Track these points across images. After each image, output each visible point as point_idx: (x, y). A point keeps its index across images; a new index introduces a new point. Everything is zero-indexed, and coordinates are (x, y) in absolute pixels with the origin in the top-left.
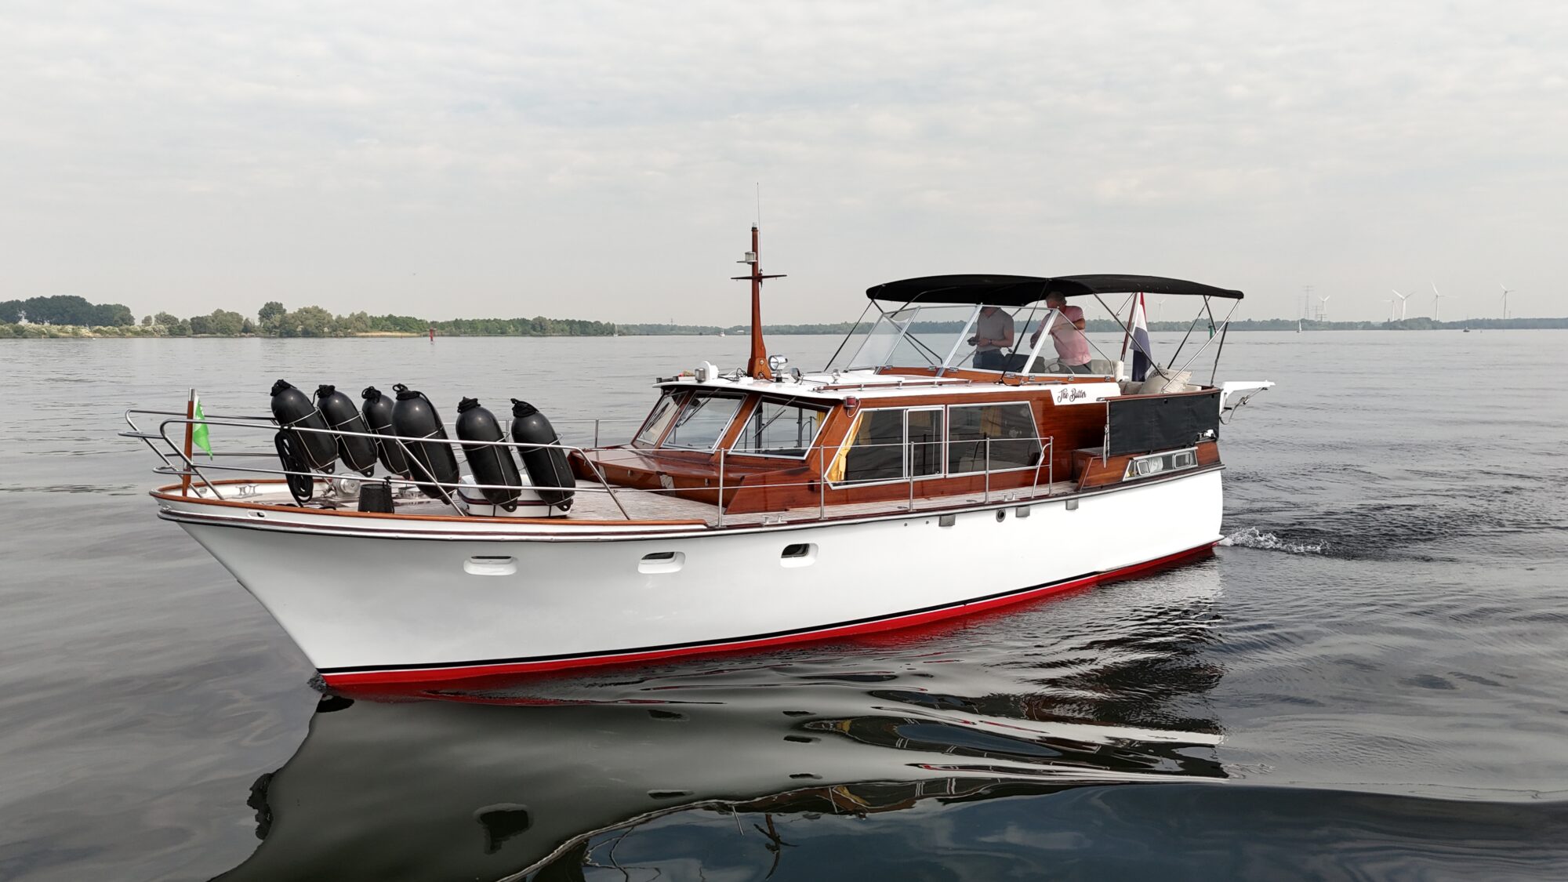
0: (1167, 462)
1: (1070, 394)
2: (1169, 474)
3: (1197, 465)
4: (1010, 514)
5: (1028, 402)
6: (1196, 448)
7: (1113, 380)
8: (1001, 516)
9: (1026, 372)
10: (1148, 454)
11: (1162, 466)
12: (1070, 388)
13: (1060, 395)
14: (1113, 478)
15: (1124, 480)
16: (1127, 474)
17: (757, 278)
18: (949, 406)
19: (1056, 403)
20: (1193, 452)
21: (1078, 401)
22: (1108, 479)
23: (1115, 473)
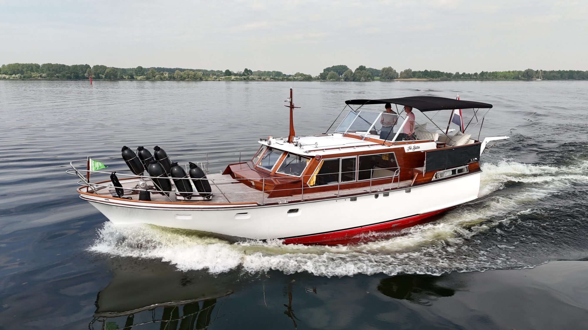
0: (454, 172)
1: (413, 148)
2: (454, 176)
3: (468, 172)
4: (381, 196)
5: (394, 152)
6: (468, 165)
7: (433, 141)
8: (377, 196)
9: (393, 141)
10: (444, 170)
11: (451, 173)
12: (412, 145)
13: (408, 148)
14: (428, 180)
15: (432, 180)
16: (434, 178)
17: (292, 107)
18: (359, 156)
19: (406, 151)
20: (467, 167)
21: (416, 150)
22: (426, 180)
23: (429, 178)
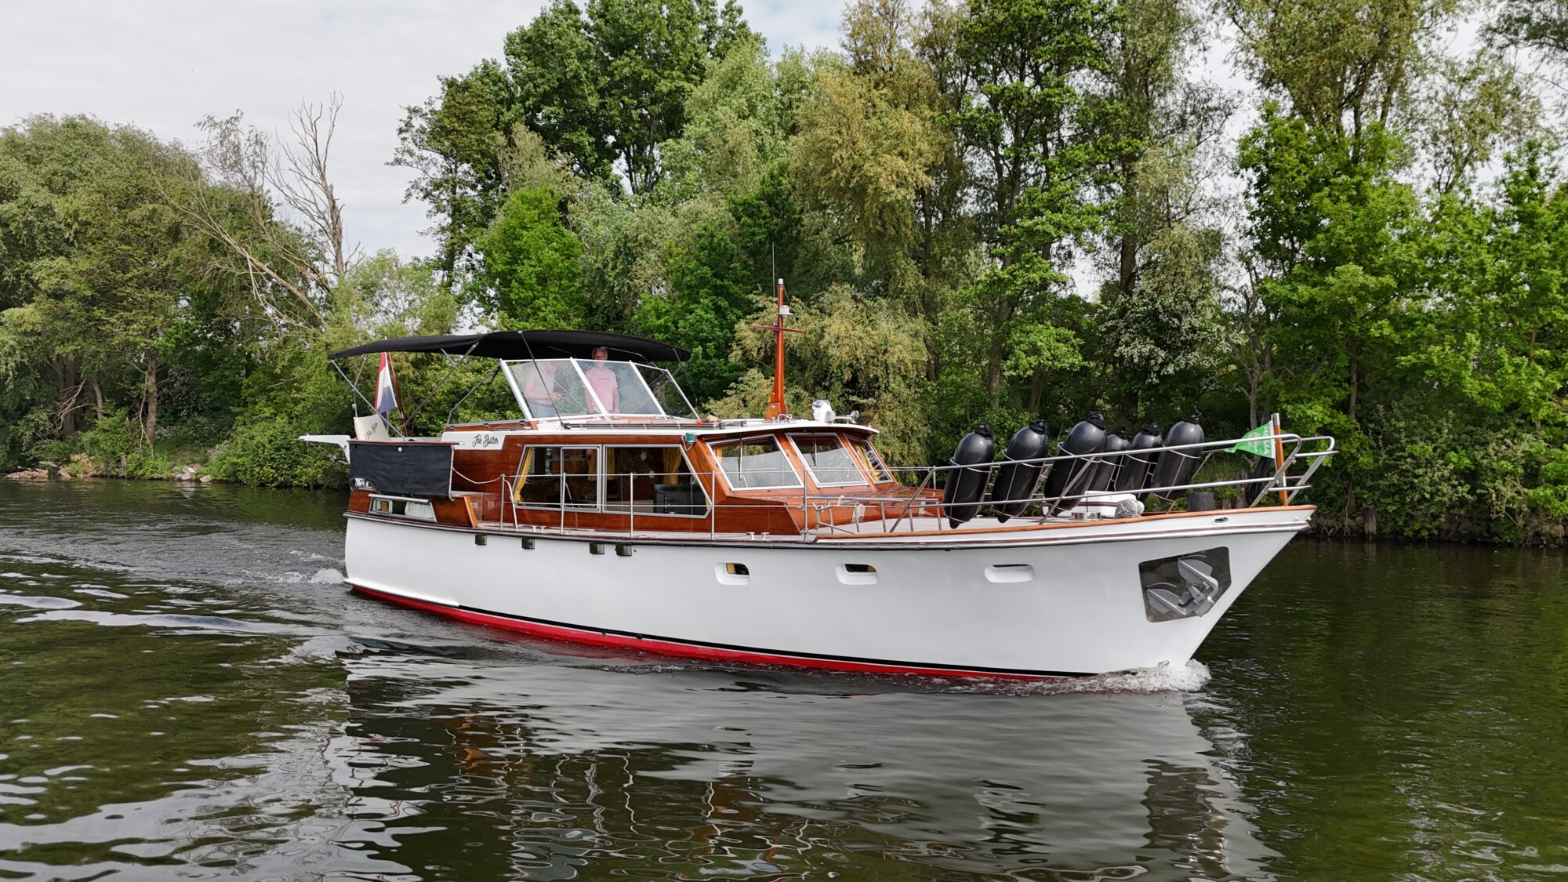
17: (777, 330)
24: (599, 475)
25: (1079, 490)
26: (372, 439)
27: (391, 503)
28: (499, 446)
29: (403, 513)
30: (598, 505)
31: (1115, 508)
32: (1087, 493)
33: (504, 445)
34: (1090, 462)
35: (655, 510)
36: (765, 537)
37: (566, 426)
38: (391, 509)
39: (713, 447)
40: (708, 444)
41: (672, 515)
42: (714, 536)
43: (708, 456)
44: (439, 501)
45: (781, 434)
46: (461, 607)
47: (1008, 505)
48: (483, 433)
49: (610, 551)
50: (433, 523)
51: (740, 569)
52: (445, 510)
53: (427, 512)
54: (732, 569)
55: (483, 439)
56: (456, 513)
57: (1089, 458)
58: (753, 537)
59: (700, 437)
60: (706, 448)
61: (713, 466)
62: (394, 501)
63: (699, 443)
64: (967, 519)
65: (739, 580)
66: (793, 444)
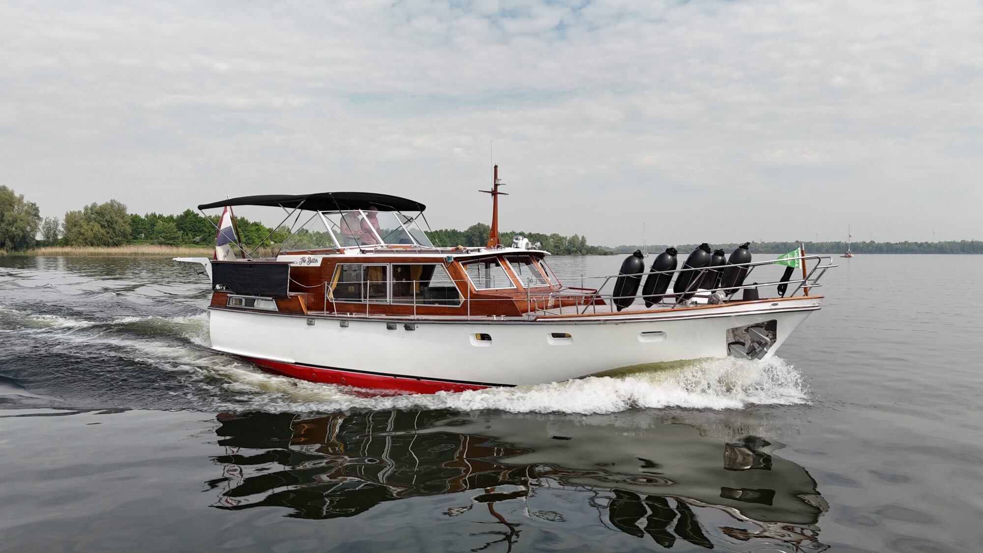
17: (494, 193)
24: (388, 282)
25: (694, 288)
26: (226, 260)
27: (244, 300)
28: (318, 264)
29: (253, 306)
30: (388, 300)
31: (707, 299)
32: (699, 290)
33: (322, 264)
34: (702, 272)
35: (424, 303)
36: (502, 318)
37: (363, 252)
38: (243, 303)
39: (463, 264)
40: (460, 263)
41: (437, 305)
42: (469, 317)
43: (461, 271)
44: (279, 298)
45: (500, 256)
46: (296, 363)
47: (653, 297)
48: (307, 256)
49: (400, 328)
50: (276, 312)
51: (485, 337)
52: (283, 304)
53: (272, 306)
54: (479, 337)
55: (307, 260)
56: (292, 305)
57: (702, 270)
58: (495, 318)
59: (455, 259)
60: (459, 265)
61: (465, 276)
62: (246, 299)
63: (455, 263)
64: (627, 306)
65: (485, 344)
66: (508, 262)
